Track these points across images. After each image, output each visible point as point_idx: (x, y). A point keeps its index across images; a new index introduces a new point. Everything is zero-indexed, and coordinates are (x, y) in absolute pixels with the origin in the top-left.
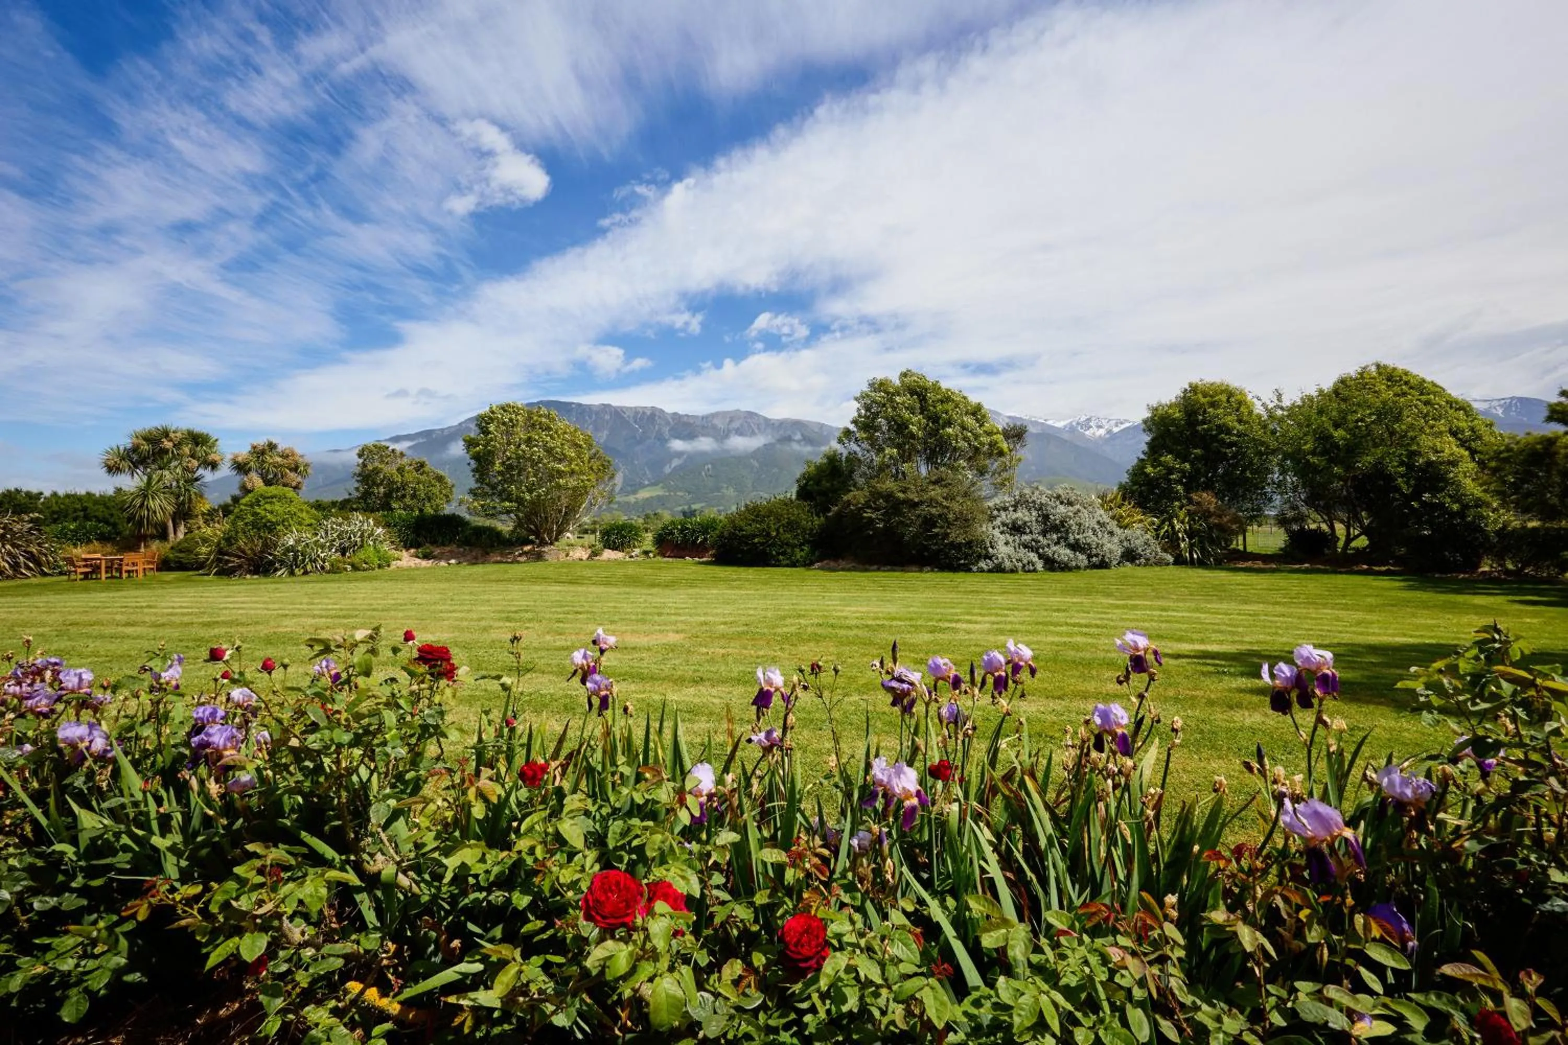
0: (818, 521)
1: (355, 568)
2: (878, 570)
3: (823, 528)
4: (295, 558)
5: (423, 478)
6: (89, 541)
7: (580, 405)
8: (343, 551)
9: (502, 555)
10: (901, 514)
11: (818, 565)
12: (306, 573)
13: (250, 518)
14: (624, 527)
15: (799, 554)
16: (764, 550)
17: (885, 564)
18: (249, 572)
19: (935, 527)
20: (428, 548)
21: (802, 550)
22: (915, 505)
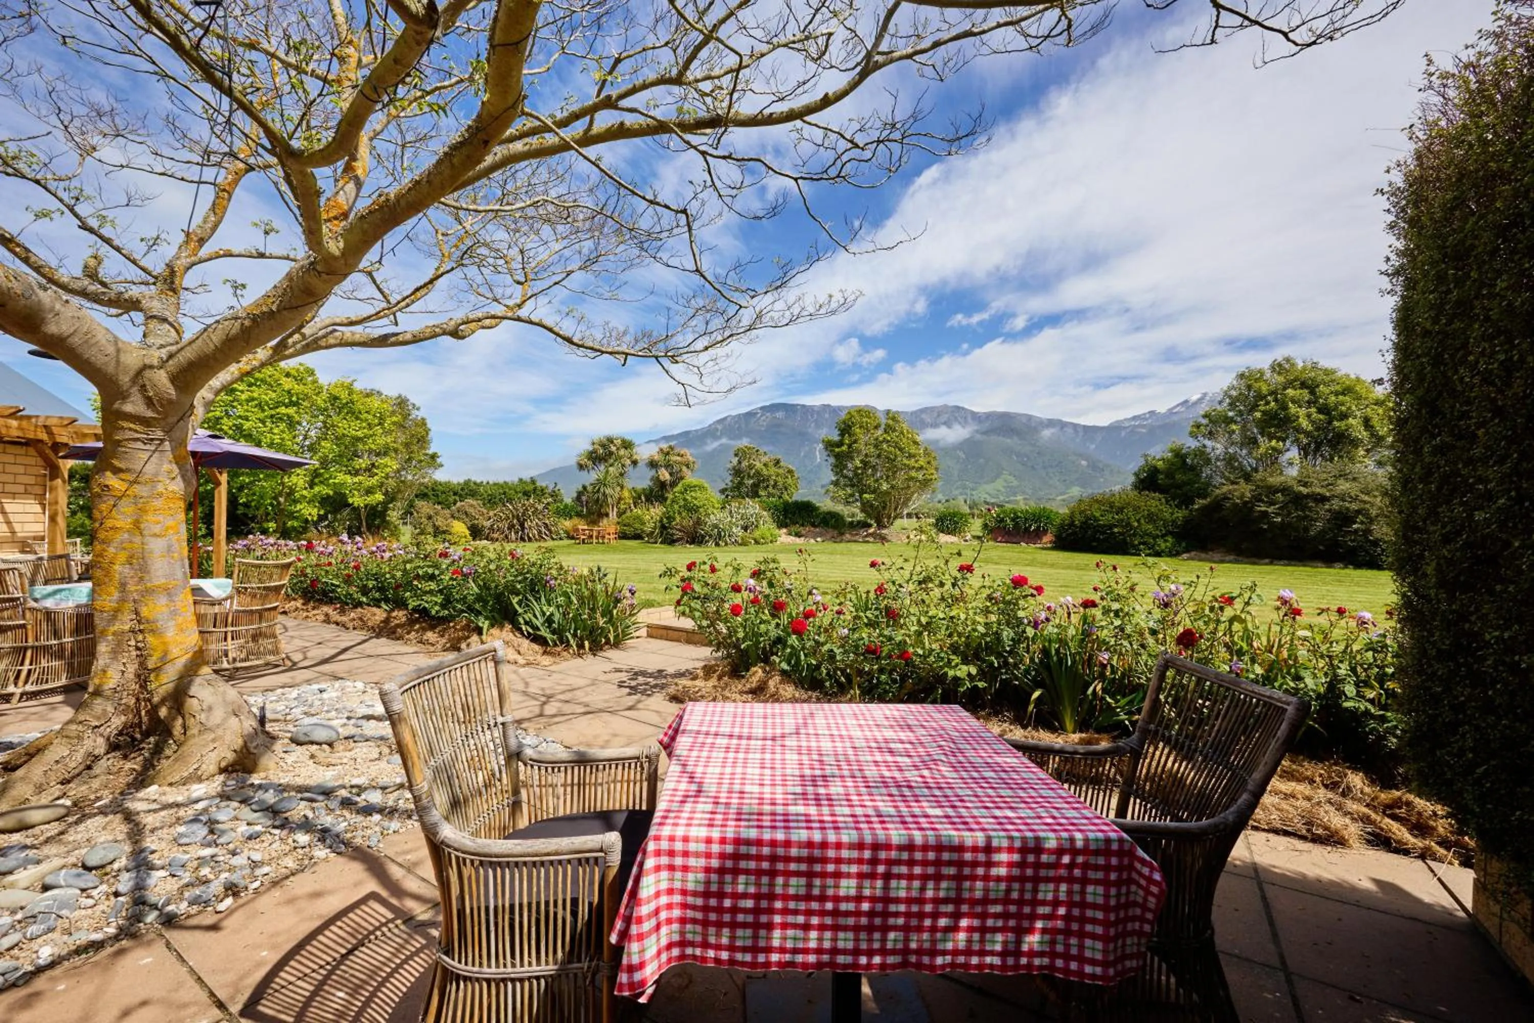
0: (1180, 514)
1: (757, 542)
2: (1271, 563)
3: (1187, 521)
4: (719, 533)
5: (781, 471)
6: (571, 518)
7: (803, 406)
8: (745, 528)
9: (853, 535)
10: (1304, 508)
11: (1185, 556)
12: (726, 544)
13: (682, 503)
14: (954, 515)
15: (1162, 545)
16: (1124, 540)
17: (1280, 559)
18: (687, 542)
19: (1355, 523)
20: (796, 528)
21: (1166, 541)
22: (1323, 499)
